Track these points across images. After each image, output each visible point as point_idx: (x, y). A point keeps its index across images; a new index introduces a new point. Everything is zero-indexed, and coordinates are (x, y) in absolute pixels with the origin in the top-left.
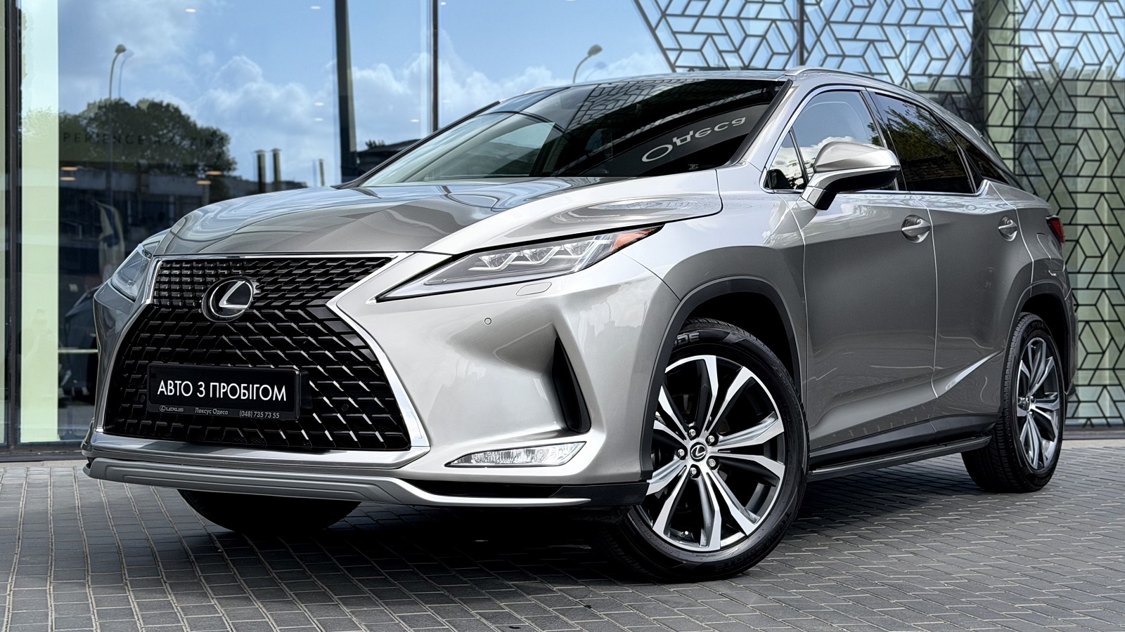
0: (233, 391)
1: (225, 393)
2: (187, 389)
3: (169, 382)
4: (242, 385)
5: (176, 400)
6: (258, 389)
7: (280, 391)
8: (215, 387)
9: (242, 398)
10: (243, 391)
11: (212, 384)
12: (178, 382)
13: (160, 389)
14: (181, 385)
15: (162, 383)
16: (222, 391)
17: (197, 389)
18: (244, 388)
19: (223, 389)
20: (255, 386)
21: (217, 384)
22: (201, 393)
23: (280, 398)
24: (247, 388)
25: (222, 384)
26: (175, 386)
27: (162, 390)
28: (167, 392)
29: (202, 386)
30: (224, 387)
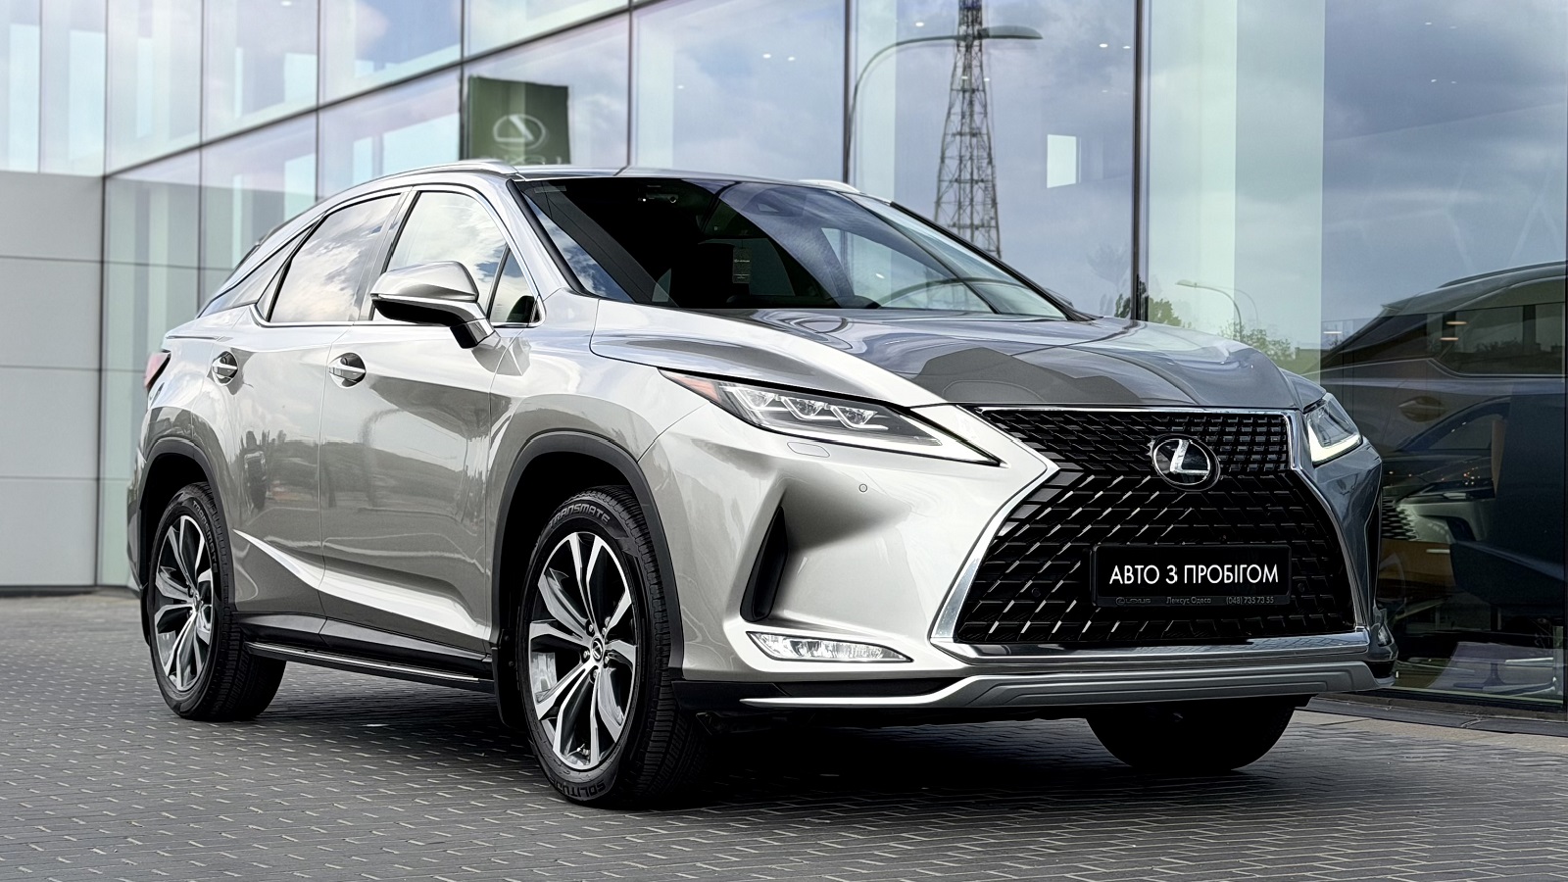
0: (1215, 574)
1: (1204, 578)
2: (1151, 575)
3: (1126, 567)
4: (1226, 567)
5: (1138, 589)
6: (1245, 570)
7: (1271, 572)
8: (1190, 571)
9: (1226, 581)
10: (1226, 573)
11: (1186, 567)
12: (1139, 567)
13: (1113, 577)
14: (1143, 570)
15: (1116, 569)
16: (1200, 574)
17: (1165, 574)
18: (1229, 570)
19: (1202, 571)
20: (1242, 566)
21: (1194, 567)
22: (1172, 578)
23: (1271, 580)
24: (1231, 570)
25: (1200, 567)
26: (1135, 572)
27: (1116, 578)
28: (1123, 580)
29: (1171, 570)
30: (1202, 570)
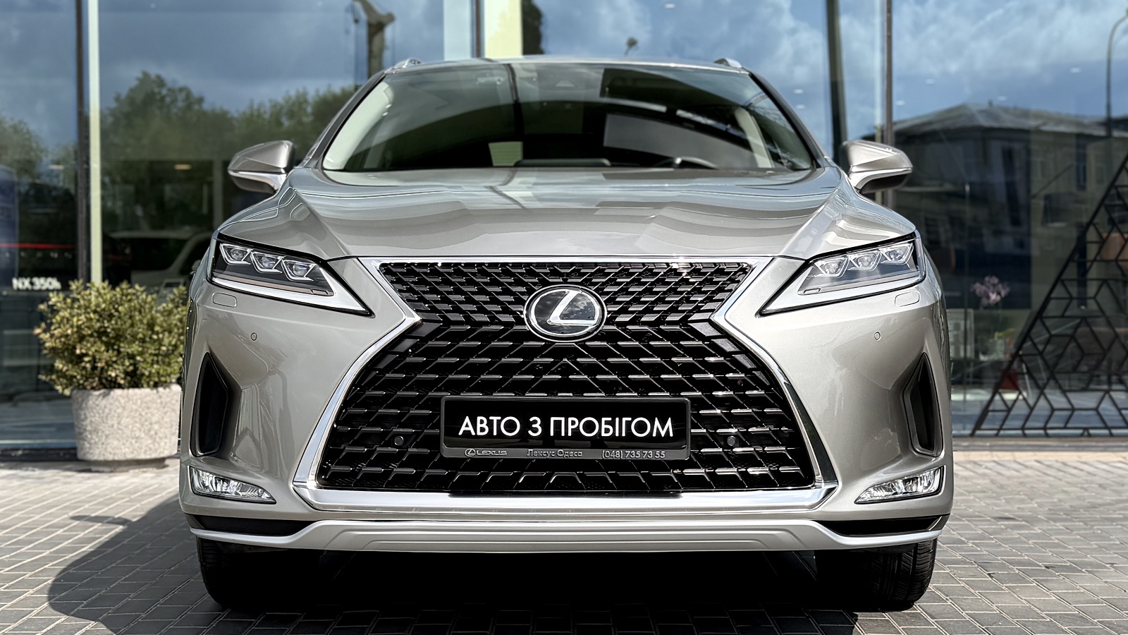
0: (589, 427)
1: (576, 431)
2: (510, 426)
3: (479, 418)
4: (604, 419)
5: (492, 440)
6: (628, 424)
7: (663, 425)
8: (558, 424)
9: (603, 434)
10: (604, 426)
11: (553, 419)
12: (495, 419)
13: (463, 428)
14: (499, 422)
15: (467, 420)
16: (570, 427)
17: (527, 425)
18: (607, 423)
20: (624, 419)
21: (563, 419)
22: (535, 430)
23: (663, 433)
24: (612, 424)
25: (570, 419)
26: (490, 424)
27: (467, 429)
28: (475, 431)
29: (535, 422)
30: (573, 423)
